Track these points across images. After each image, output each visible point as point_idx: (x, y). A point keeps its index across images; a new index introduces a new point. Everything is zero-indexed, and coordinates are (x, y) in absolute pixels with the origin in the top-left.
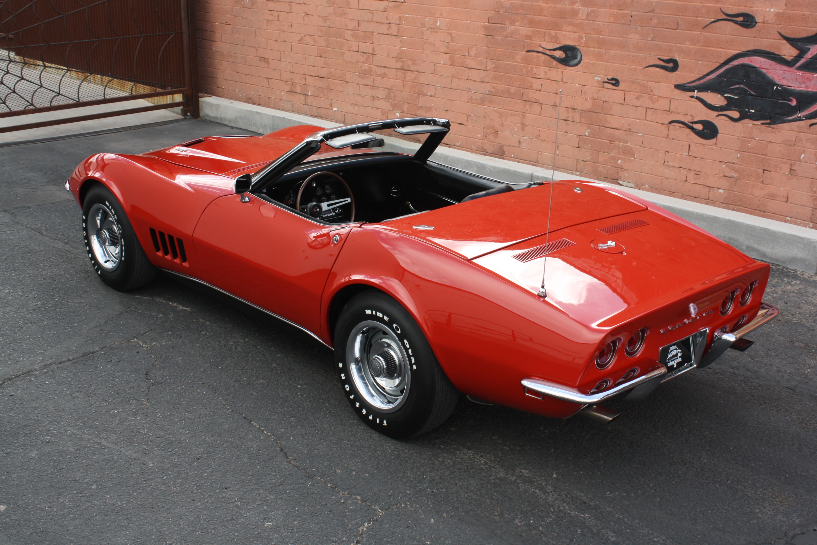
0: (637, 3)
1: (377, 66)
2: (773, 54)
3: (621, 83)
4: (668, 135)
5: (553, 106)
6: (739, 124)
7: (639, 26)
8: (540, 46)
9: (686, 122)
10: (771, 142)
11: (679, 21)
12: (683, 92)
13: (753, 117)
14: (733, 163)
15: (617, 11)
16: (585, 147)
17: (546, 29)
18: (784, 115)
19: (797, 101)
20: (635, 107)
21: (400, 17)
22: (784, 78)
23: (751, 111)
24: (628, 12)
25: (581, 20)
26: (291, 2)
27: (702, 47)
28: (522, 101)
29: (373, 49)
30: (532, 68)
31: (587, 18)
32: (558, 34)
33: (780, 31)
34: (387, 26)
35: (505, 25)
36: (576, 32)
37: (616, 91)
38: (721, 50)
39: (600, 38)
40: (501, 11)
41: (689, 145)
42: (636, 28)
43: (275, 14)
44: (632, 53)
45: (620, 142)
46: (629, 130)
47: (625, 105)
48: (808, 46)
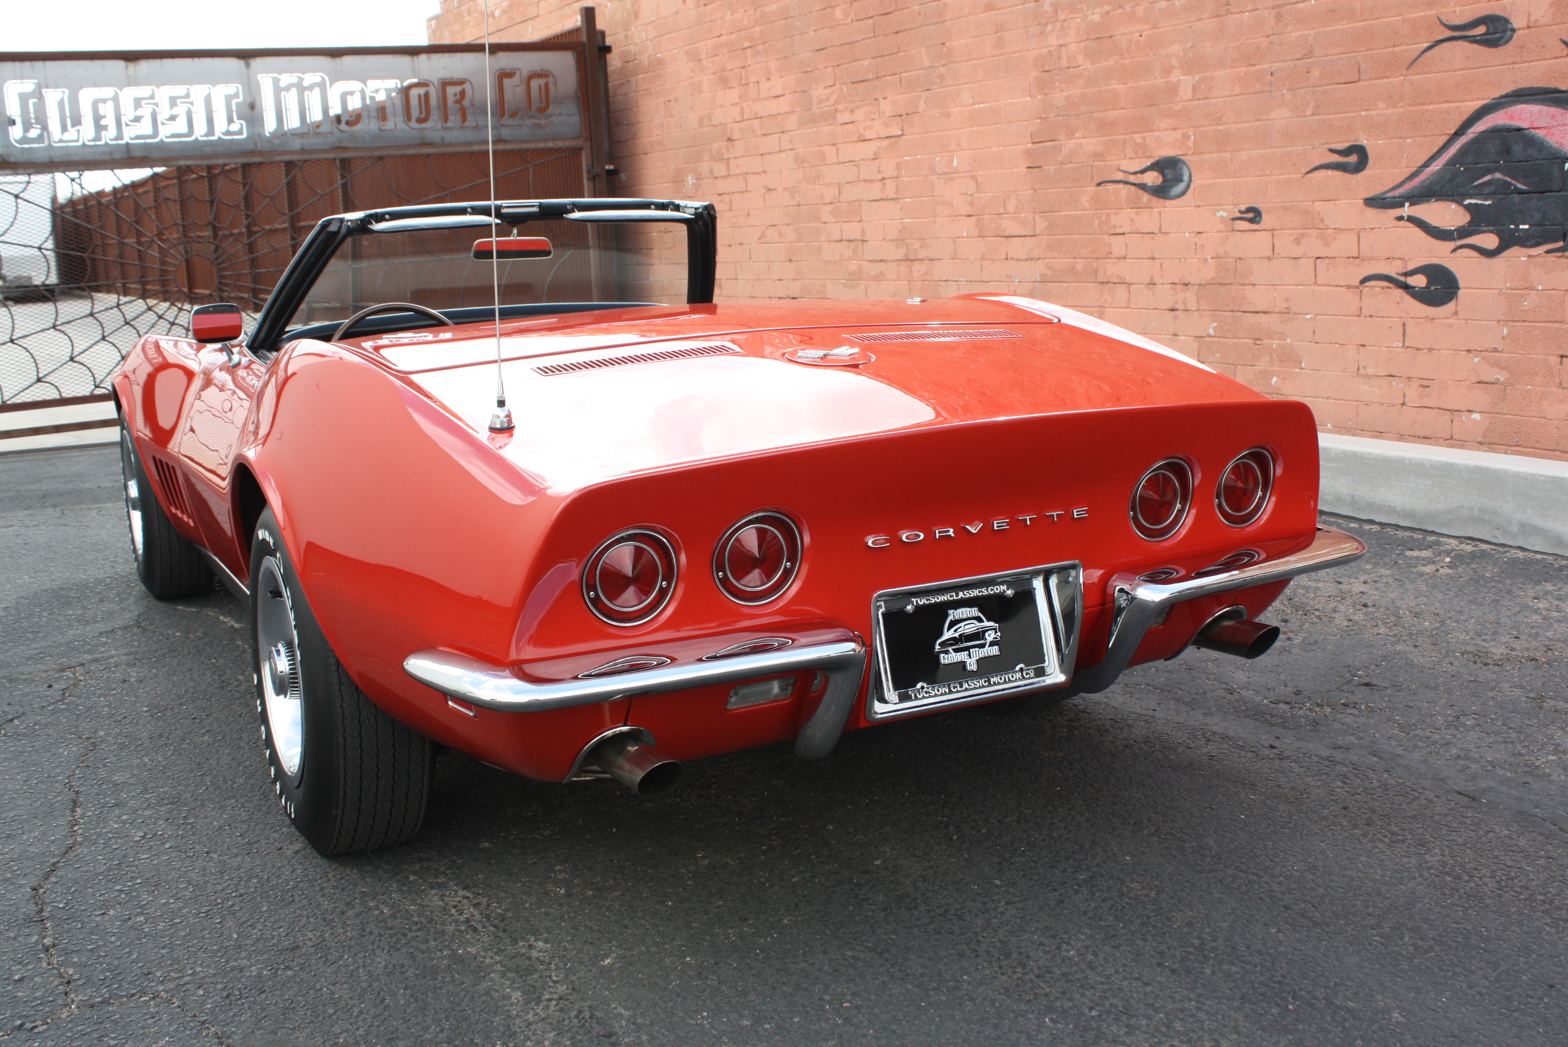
0: (1280, 45)
1: (870, 261)
2: (1556, 91)
3: (1264, 216)
4: (1361, 309)
5: (1149, 284)
6: (1499, 262)
7: (1287, 90)
8: (1119, 170)
9: (1394, 275)
11: (1361, 63)
12: (1381, 211)
13: (1526, 241)
14: (1496, 350)
15: (1245, 69)
16: (1210, 360)
17: (1126, 134)
20: (1293, 261)
21: (898, 164)
23: (1521, 227)
24: (1265, 66)
25: (1185, 101)
26: (747, 173)
27: (1410, 109)
28: (1096, 285)
29: (863, 231)
30: (1108, 215)
31: (1194, 96)
32: (1147, 139)
33: (1562, 36)
34: (879, 185)
35: (1059, 140)
36: (1177, 128)
37: (1256, 233)
38: (1447, 105)
39: (1219, 130)
40: (1050, 116)
41: (1404, 325)
42: (1283, 95)
43: (726, 198)
44: (1280, 150)
45: (1273, 339)
46: (1286, 311)
47: (1275, 259)
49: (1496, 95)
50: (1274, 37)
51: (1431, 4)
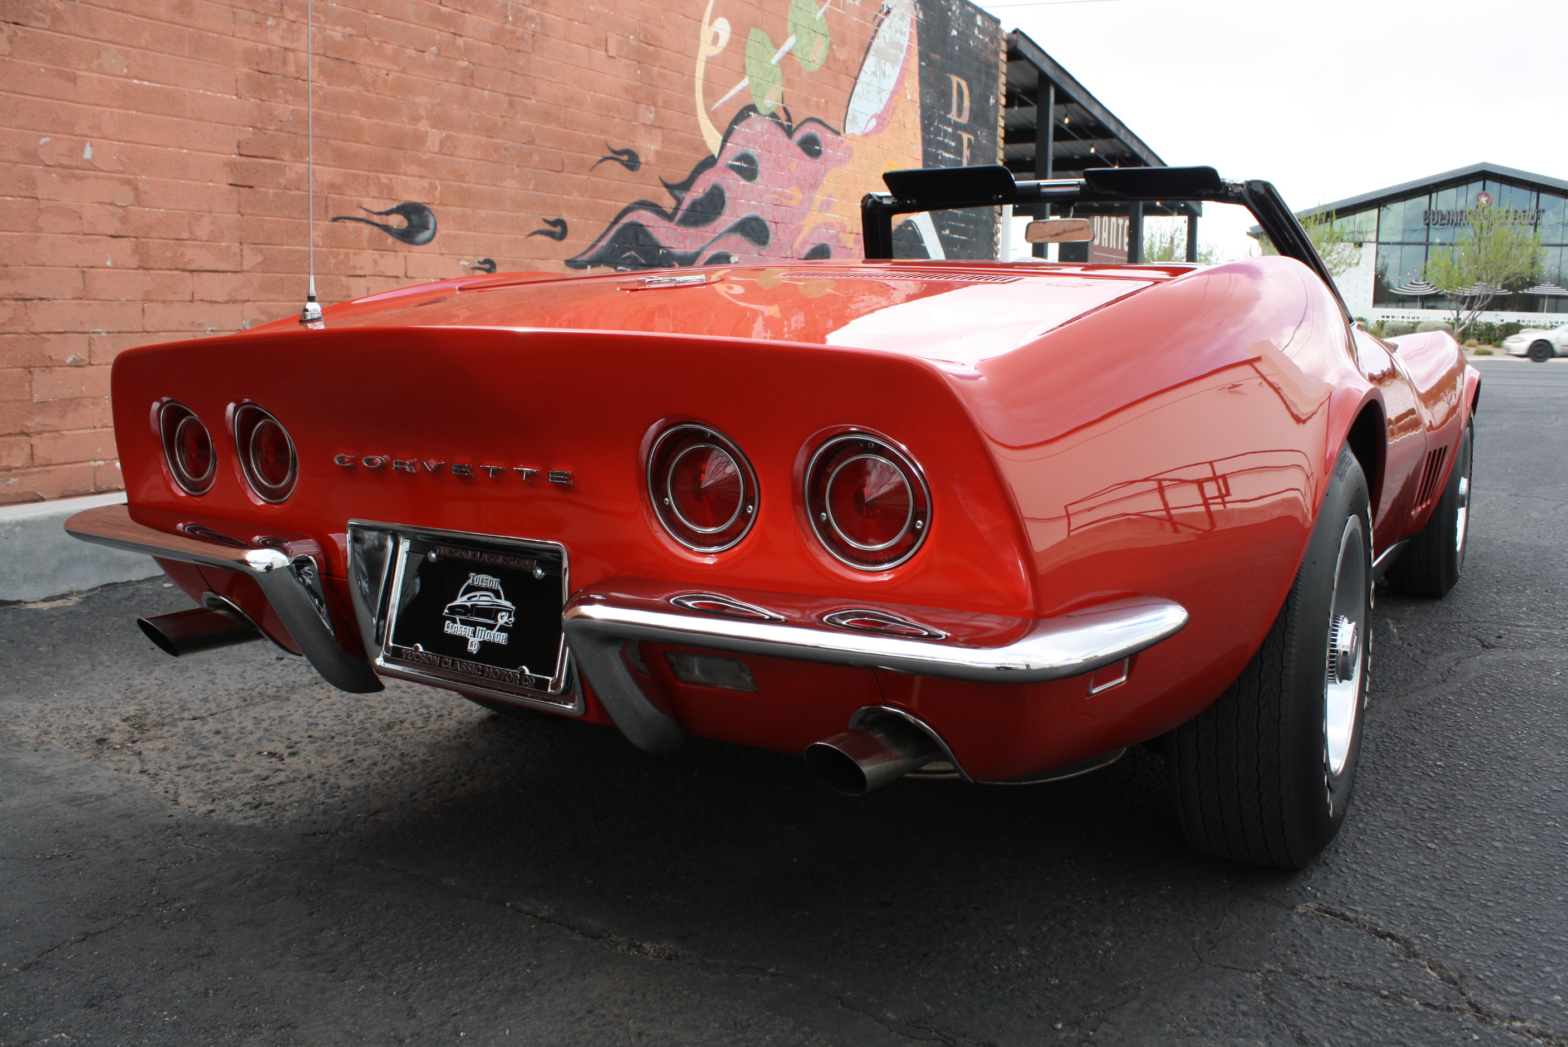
0: (512, 127)
2: (656, 206)
3: (498, 268)
7: (517, 165)
8: (361, 207)
11: (564, 159)
12: (577, 270)
15: (485, 138)
17: (369, 171)
22: (667, 237)
24: (501, 141)
25: (431, 153)
27: (591, 200)
30: (347, 255)
31: (441, 151)
32: (394, 181)
33: (661, 175)
35: (283, 160)
36: (424, 177)
38: (609, 202)
39: (463, 186)
40: (269, 127)
42: (513, 169)
44: (510, 213)
48: (683, 195)
49: (632, 201)
50: (507, 119)
51: (602, 131)
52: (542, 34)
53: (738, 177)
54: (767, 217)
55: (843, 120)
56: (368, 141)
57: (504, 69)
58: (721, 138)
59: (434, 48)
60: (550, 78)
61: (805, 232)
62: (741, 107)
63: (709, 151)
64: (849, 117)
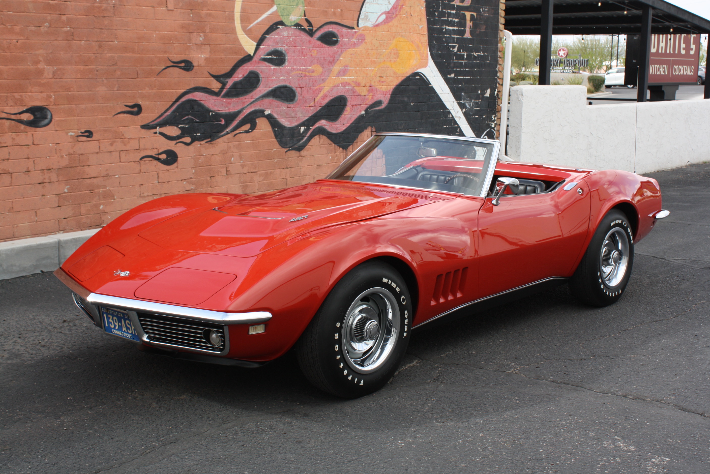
0: (101, 59)
3: (94, 134)
4: (140, 170)
5: (26, 172)
6: (191, 147)
7: (105, 79)
8: (3, 112)
9: (154, 155)
10: (213, 155)
11: (138, 71)
12: (149, 130)
13: (199, 139)
14: (191, 178)
15: (83, 67)
16: (65, 204)
17: (8, 93)
18: (218, 132)
19: (225, 121)
20: (109, 153)
22: (215, 105)
23: (197, 134)
24: (94, 67)
25: (48, 79)
27: (158, 91)
31: (53, 77)
33: (209, 71)
36: (43, 92)
37: (90, 142)
38: (172, 90)
39: (69, 94)
41: (158, 174)
42: (103, 81)
44: (102, 105)
45: (99, 189)
46: (106, 175)
47: (100, 153)
48: (226, 80)
49: (188, 88)
50: (97, 54)
51: (165, 52)
52: (120, 5)
53: (270, 65)
54: (293, 85)
55: (356, 19)
56: (6, 77)
57: (95, 28)
58: (255, 44)
59: (47, 24)
60: (127, 28)
61: (325, 91)
62: (271, 24)
63: (247, 52)
64: (362, 16)
